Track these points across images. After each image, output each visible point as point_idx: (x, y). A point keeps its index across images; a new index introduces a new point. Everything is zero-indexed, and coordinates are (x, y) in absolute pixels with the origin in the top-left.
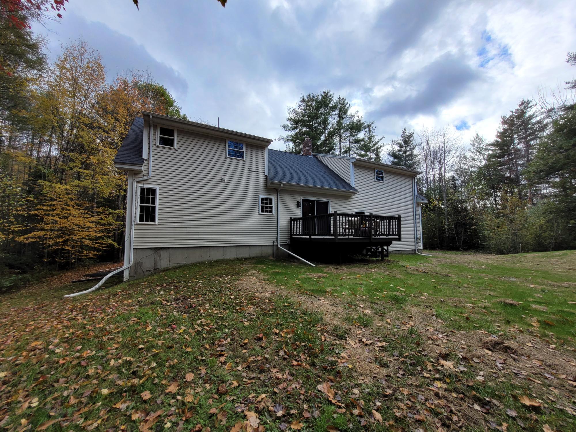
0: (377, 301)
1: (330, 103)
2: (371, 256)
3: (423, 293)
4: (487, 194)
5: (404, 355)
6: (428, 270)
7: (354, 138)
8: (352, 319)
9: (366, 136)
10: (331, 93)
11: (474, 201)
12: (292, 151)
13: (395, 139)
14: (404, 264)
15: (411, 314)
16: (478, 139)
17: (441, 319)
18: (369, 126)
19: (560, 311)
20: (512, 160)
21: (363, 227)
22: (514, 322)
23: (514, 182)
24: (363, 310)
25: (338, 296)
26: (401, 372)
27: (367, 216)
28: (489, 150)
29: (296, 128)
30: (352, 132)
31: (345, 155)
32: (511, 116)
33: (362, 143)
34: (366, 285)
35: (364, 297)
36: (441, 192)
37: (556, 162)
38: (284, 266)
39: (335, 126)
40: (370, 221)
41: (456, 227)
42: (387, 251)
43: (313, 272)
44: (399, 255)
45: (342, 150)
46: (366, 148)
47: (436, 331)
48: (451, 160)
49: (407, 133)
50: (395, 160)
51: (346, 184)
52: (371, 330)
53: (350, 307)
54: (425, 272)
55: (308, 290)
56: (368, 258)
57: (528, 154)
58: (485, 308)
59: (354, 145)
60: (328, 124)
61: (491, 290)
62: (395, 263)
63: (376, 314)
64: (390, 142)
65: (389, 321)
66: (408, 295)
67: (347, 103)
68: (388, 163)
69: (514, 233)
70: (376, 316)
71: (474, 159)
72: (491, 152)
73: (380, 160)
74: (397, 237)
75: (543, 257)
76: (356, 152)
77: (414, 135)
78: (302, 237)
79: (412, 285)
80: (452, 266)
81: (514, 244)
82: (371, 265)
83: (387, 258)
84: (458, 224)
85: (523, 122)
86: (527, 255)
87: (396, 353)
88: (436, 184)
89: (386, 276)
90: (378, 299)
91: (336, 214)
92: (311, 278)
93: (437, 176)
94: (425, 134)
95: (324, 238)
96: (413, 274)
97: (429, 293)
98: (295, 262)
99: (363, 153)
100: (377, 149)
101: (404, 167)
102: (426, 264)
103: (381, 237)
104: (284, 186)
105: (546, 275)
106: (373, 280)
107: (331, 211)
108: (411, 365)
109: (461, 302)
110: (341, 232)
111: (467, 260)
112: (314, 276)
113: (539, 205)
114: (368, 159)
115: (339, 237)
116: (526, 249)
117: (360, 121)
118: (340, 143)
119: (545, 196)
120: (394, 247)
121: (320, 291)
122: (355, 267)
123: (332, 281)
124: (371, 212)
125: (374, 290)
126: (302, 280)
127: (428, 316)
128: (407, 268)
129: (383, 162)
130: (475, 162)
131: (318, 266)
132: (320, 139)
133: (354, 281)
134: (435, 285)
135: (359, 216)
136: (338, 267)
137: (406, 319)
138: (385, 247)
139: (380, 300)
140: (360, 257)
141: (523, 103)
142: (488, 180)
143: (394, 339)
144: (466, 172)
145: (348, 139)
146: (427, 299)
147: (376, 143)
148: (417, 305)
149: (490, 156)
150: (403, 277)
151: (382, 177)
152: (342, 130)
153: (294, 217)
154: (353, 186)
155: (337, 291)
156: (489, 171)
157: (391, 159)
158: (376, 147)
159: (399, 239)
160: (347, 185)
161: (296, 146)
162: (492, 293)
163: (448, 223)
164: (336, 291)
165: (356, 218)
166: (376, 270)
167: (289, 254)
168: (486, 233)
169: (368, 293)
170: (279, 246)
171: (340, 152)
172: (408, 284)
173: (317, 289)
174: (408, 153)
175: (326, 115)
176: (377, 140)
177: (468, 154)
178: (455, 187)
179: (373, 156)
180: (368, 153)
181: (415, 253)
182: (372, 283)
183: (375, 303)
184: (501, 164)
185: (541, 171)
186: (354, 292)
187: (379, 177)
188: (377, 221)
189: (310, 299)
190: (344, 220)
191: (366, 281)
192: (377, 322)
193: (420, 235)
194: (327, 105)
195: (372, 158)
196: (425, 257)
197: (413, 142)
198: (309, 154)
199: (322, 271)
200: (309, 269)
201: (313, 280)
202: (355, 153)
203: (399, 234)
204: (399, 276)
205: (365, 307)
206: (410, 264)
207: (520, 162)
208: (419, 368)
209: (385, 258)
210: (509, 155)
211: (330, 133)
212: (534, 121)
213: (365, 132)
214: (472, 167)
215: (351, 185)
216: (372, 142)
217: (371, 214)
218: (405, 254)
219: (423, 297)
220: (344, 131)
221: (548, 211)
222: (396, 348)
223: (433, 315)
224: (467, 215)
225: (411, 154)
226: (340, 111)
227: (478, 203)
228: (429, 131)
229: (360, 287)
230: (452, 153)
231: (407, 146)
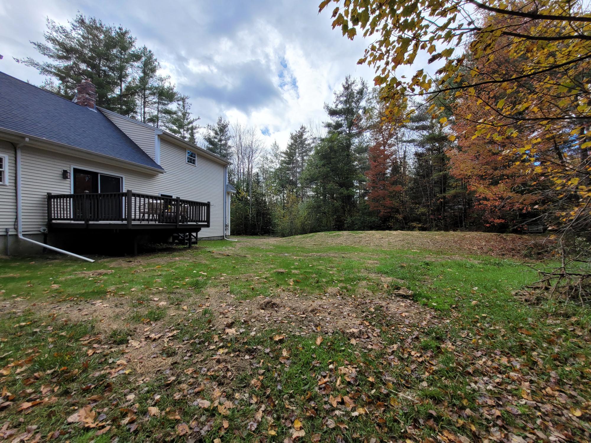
0: (175, 291)
1: (130, 48)
2: (177, 244)
3: (223, 274)
4: (279, 191)
5: (194, 336)
6: (230, 253)
7: (164, 107)
8: (140, 317)
9: (180, 110)
10: (132, 34)
11: (270, 195)
12: (59, 92)
13: (211, 124)
14: (211, 250)
15: (209, 296)
16: (276, 146)
17: (234, 294)
18: (183, 100)
19: (305, 272)
20: (294, 167)
21: (167, 212)
22: (281, 284)
23: (294, 184)
24: (156, 303)
25: (124, 294)
26: (189, 354)
27: (174, 200)
28: (282, 157)
29: (67, 58)
30: (162, 99)
31: (151, 124)
32: (296, 135)
33: (175, 116)
34: (166, 276)
35: (161, 289)
36: (248, 184)
37: (314, 174)
38: (29, 268)
39: (137, 82)
40: (177, 206)
41: (257, 215)
42: (196, 238)
43: (89, 269)
44: (208, 242)
45: (147, 117)
46: (180, 122)
47: (228, 305)
48: (257, 158)
49: (222, 122)
50: (211, 146)
51: (149, 160)
52: (163, 323)
53: (141, 304)
54: (228, 255)
55: (74, 295)
56: (174, 246)
57: (303, 165)
58: (266, 278)
59: (163, 115)
60: (127, 75)
61: (271, 264)
62: (203, 250)
63: (172, 304)
64: (206, 126)
65: (185, 307)
66: (208, 278)
67: (156, 60)
68: (203, 148)
69: (292, 222)
70: (172, 306)
71: (272, 162)
72: (283, 159)
73: (194, 142)
74: (206, 223)
75: (304, 238)
76: (167, 124)
77: (229, 126)
78: (72, 222)
79: (215, 268)
80: (250, 248)
81: (291, 230)
82: (175, 253)
83: (196, 245)
84: (259, 213)
85: (301, 141)
86: (296, 237)
87: (187, 337)
88: (245, 177)
89: (191, 263)
90: (177, 288)
91: (129, 194)
92: (84, 278)
93: (246, 170)
94: (238, 129)
95: (110, 224)
96: (218, 258)
97: (228, 274)
98: (56, 259)
99: (175, 128)
100: (192, 129)
101: (219, 156)
102: (230, 248)
103: (189, 223)
104: (32, 142)
105: (303, 249)
106: (176, 269)
107: (125, 191)
108: (199, 344)
109: (251, 277)
110: (137, 217)
111: (261, 243)
112: (90, 275)
113: (305, 202)
114: (181, 137)
115: (133, 223)
116: (296, 234)
117: (172, 89)
118: (144, 107)
119: (308, 197)
120: (203, 233)
121: (97, 292)
122: (156, 257)
123: (120, 277)
124: (179, 196)
125: (174, 280)
126: (66, 284)
127: (224, 294)
128: (213, 253)
129: (199, 145)
130: (273, 164)
131: (99, 261)
132: (113, 91)
133: (151, 274)
134: (234, 265)
135: (163, 199)
136: (131, 259)
137: (203, 302)
138: (194, 234)
139: (180, 288)
140: (165, 246)
141: (302, 127)
142: (280, 180)
143: (187, 325)
144: (267, 171)
145: (156, 105)
146: (226, 279)
147: (191, 123)
148: (215, 286)
149: (283, 162)
150: (207, 262)
151: (194, 160)
152: (147, 92)
153: (54, 193)
154: (159, 164)
155: (125, 289)
156: (281, 173)
157: (207, 144)
158: (190, 126)
159: (208, 226)
160: (151, 161)
161: (67, 87)
162: (272, 266)
163: (251, 212)
164: (123, 289)
165: (159, 201)
166: (181, 258)
167: (45, 248)
168: (276, 221)
169: (167, 283)
170: (21, 236)
171: (144, 118)
172: (211, 268)
173: (91, 290)
174: (223, 142)
175: (123, 62)
176: (192, 119)
177: (269, 157)
178: (258, 182)
179: (187, 135)
180: (182, 130)
181: (224, 239)
182: (174, 272)
183: (172, 293)
184: (288, 169)
185: (308, 179)
186: (148, 285)
187: (191, 159)
188: (184, 207)
189: (75, 306)
190: (142, 203)
191: (166, 271)
192: (172, 312)
193: (229, 222)
194: (124, 49)
195: (185, 138)
196: (231, 242)
197: (228, 132)
198: (89, 105)
199: (105, 267)
200: (82, 267)
201: (87, 281)
202: (165, 126)
203: (208, 221)
204: (204, 262)
205: (160, 300)
206: (215, 249)
207: (298, 170)
208: (206, 344)
209: (193, 245)
210: (293, 163)
211: (128, 88)
212: (306, 142)
213: (179, 104)
214: (270, 167)
215: (155, 161)
216: (187, 119)
217: (178, 198)
218: (214, 240)
219: (222, 278)
220: (150, 94)
221: (309, 207)
222: (187, 332)
223: (228, 292)
224: (265, 206)
225: (226, 144)
226: (146, 64)
227: (273, 197)
228: (242, 127)
229: (158, 278)
230: (258, 152)
231: (223, 135)
